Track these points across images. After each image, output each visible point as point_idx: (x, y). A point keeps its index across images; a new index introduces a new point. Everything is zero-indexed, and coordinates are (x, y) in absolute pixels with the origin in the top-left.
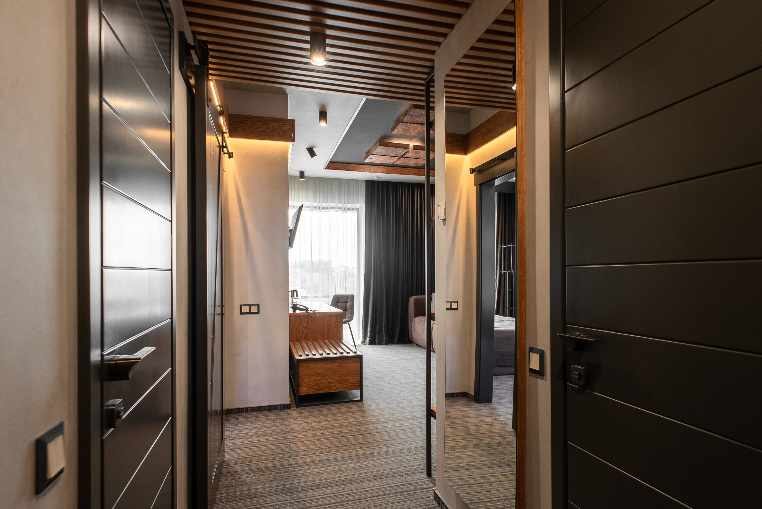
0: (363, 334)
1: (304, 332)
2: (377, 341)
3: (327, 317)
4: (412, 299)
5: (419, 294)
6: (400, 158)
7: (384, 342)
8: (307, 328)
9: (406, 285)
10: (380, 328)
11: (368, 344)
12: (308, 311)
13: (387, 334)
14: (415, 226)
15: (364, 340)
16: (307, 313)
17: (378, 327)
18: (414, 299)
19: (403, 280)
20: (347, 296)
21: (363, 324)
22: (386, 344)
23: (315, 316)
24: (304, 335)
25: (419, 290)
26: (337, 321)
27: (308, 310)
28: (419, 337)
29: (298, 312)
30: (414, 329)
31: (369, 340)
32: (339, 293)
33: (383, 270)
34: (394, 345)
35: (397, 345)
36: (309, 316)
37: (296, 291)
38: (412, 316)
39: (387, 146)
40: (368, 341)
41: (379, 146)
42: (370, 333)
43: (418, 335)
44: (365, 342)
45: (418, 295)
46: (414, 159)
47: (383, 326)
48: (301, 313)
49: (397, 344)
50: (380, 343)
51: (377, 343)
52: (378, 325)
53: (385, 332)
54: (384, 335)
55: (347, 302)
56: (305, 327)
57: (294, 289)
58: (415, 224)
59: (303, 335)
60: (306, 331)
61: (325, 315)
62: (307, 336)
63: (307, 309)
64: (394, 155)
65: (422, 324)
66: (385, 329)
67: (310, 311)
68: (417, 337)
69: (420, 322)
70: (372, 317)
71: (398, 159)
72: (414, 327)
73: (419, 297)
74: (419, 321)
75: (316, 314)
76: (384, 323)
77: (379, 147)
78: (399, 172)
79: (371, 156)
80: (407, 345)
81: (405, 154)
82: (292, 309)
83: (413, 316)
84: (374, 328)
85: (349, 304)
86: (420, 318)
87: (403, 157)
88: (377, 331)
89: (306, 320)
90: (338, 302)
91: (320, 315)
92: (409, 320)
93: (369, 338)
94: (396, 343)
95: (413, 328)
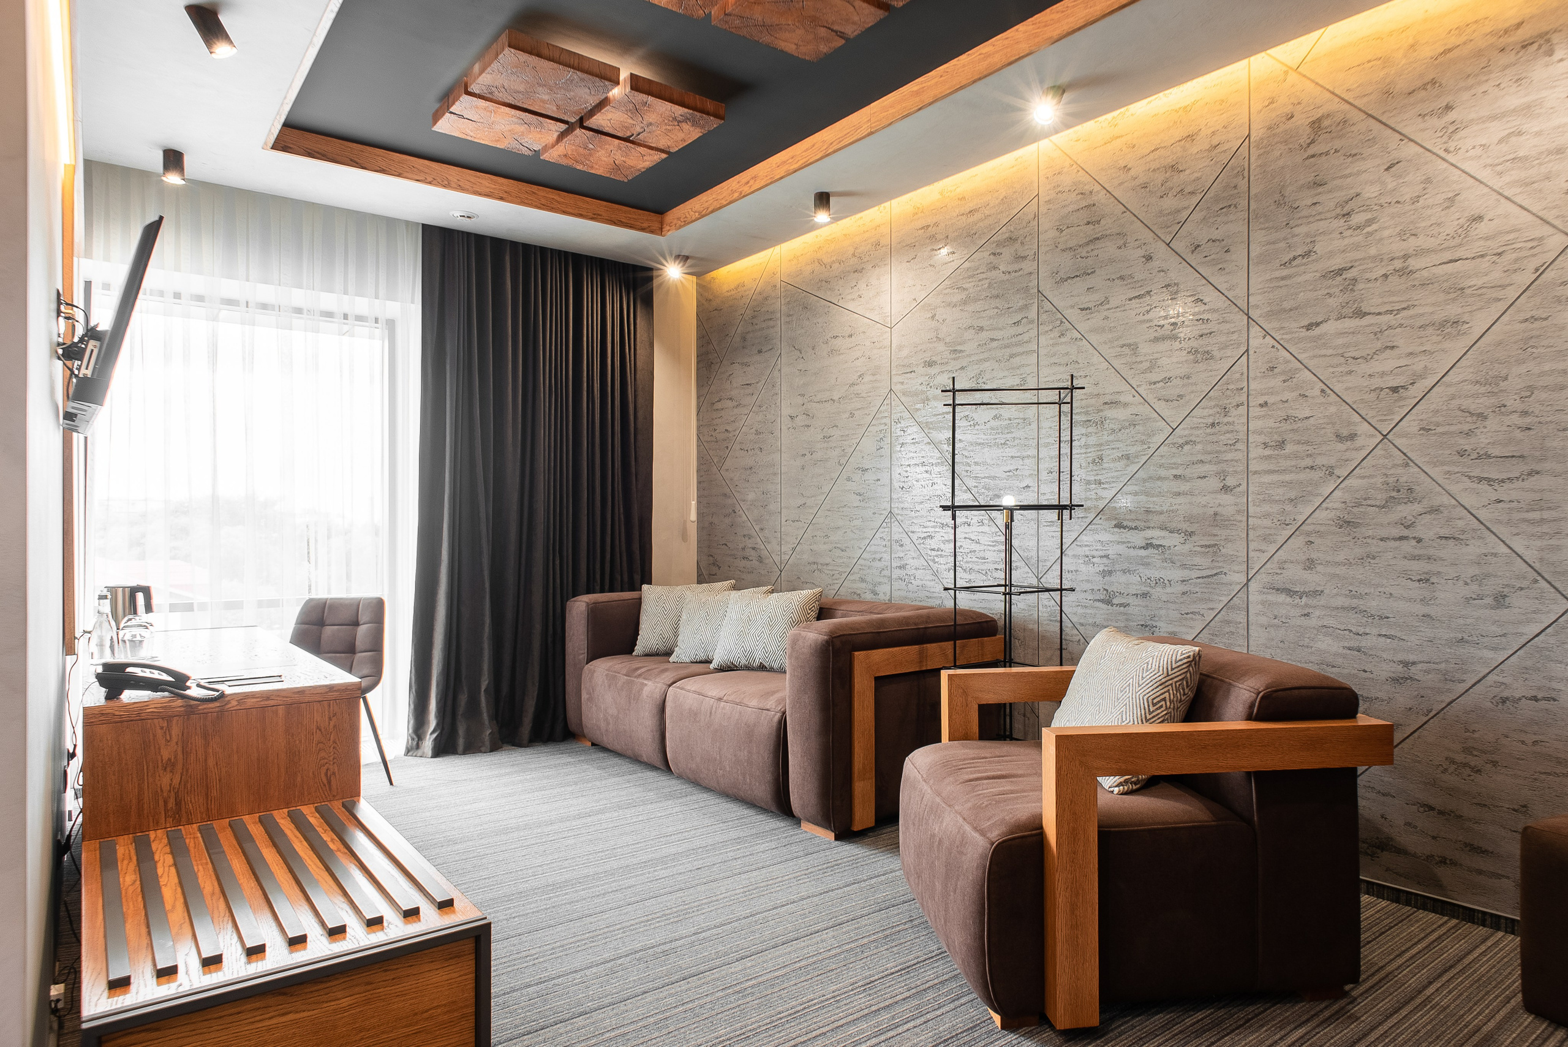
0: (412, 722)
1: (166, 788)
2: (461, 742)
3: (281, 711)
4: (579, 607)
5: (598, 588)
6: (570, 128)
7: (488, 743)
8: (179, 766)
9: (558, 562)
10: (473, 702)
11: (430, 753)
12: (188, 692)
13: (495, 716)
14: (585, 384)
15: (415, 743)
16: (179, 702)
17: (463, 699)
18: (588, 604)
19: (548, 547)
20: (355, 606)
21: (414, 690)
22: (494, 748)
23: (221, 712)
24: (166, 803)
25: (598, 576)
26: (332, 723)
27: (188, 684)
28: (611, 726)
29: (129, 696)
30: (590, 699)
31: (435, 739)
32: (322, 593)
33: (483, 515)
34: (520, 749)
35: (529, 750)
36: (193, 713)
37: (146, 591)
38: (581, 657)
39: (539, 55)
40: (428, 743)
41: (510, 46)
42: (436, 717)
43: (606, 720)
44: (418, 747)
45: (594, 592)
46: (617, 141)
47: (482, 693)
48: (146, 704)
49: (528, 747)
50: (472, 748)
51: (461, 748)
52: (465, 689)
53: (488, 712)
54: (487, 722)
55: (356, 624)
56: (170, 765)
57: (134, 584)
58: (585, 379)
59: (161, 803)
60: (176, 781)
61: (271, 703)
62: (178, 803)
63: (180, 681)
64: (551, 110)
65: (620, 684)
66: (487, 703)
67: (194, 692)
68: (603, 725)
69: (612, 678)
70: (444, 666)
71: (562, 135)
72: (589, 693)
73: (601, 600)
74: (607, 675)
75: (229, 702)
76: (487, 682)
77: (508, 51)
78: (543, 201)
79: (463, 104)
80: (562, 746)
81: (592, 112)
82: (102, 685)
83: (583, 657)
84: (450, 702)
85: (362, 630)
86: (611, 664)
87: (582, 127)
88: (461, 709)
89: (175, 731)
90: (321, 623)
91: (250, 702)
92: (569, 669)
93: (435, 735)
94: (525, 742)
95: (584, 696)
